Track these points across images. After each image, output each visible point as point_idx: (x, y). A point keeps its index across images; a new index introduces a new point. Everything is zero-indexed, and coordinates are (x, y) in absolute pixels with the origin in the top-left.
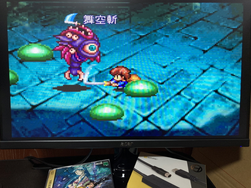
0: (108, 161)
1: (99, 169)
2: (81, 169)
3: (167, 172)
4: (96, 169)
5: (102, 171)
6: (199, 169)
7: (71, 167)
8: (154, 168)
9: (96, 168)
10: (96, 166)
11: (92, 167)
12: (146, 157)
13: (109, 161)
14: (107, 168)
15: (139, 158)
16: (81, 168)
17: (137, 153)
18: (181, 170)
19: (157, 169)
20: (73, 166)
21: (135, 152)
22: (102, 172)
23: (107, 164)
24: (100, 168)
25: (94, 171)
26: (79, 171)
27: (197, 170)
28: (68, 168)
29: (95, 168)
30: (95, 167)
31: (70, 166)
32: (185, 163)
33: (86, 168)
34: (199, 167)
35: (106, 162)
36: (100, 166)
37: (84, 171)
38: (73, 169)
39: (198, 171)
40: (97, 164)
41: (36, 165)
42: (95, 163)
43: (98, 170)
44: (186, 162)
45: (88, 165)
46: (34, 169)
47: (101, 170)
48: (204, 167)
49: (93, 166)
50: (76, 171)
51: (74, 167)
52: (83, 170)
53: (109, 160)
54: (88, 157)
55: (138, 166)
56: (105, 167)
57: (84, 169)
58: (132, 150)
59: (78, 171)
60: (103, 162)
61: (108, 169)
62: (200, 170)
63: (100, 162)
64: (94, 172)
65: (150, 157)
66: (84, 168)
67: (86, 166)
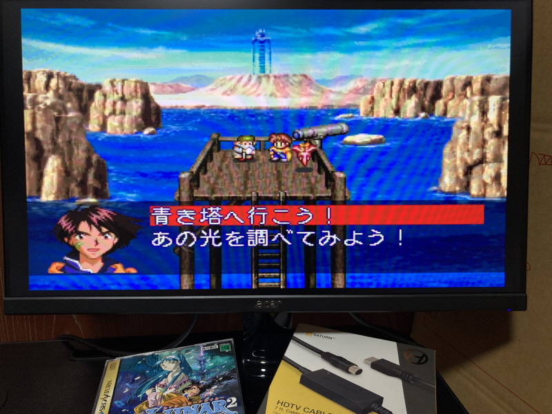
0: (230, 342)
1: (212, 359)
2: (174, 359)
3: (353, 364)
4: (204, 358)
5: (217, 362)
6: (421, 358)
7: (152, 355)
8: (327, 356)
9: (205, 356)
10: (205, 352)
11: (197, 355)
12: (310, 334)
13: (233, 342)
14: (228, 357)
15: (296, 335)
16: (174, 357)
17: (291, 326)
18: (383, 360)
19: (333, 358)
20: (156, 353)
21: (287, 324)
22: (218, 364)
23: (228, 348)
24: (212, 356)
25: (201, 362)
26: (168, 362)
27: (417, 360)
28: (145, 357)
29: (202, 357)
30: (202, 354)
31: (151, 353)
32: (393, 346)
33: (183, 356)
34: (421, 355)
35: (227, 344)
36: (213, 353)
37: (179, 362)
38: (155, 358)
39: (419, 363)
40: (208, 348)
41: (78, 353)
42: (203, 347)
43: (208, 360)
44: (394, 344)
45: (187, 352)
46: (74, 361)
47: (214, 361)
48: (432, 354)
49: (199, 352)
50: (162, 362)
51: (158, 355)
52: (177, 361)
53: (231, 340)
54: (187, 334)
55: (293, 352)
56: (223, 354)
57: (178, 359)
58: (280, 320)
59: (166, 363)
60: (218, 344)
61: (230, 359)
62: (422, 360)
63: (213, 344)
64: (201, 365)
65: (319, 334)
66: (179, 356)
67: (183, 352)
